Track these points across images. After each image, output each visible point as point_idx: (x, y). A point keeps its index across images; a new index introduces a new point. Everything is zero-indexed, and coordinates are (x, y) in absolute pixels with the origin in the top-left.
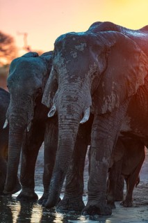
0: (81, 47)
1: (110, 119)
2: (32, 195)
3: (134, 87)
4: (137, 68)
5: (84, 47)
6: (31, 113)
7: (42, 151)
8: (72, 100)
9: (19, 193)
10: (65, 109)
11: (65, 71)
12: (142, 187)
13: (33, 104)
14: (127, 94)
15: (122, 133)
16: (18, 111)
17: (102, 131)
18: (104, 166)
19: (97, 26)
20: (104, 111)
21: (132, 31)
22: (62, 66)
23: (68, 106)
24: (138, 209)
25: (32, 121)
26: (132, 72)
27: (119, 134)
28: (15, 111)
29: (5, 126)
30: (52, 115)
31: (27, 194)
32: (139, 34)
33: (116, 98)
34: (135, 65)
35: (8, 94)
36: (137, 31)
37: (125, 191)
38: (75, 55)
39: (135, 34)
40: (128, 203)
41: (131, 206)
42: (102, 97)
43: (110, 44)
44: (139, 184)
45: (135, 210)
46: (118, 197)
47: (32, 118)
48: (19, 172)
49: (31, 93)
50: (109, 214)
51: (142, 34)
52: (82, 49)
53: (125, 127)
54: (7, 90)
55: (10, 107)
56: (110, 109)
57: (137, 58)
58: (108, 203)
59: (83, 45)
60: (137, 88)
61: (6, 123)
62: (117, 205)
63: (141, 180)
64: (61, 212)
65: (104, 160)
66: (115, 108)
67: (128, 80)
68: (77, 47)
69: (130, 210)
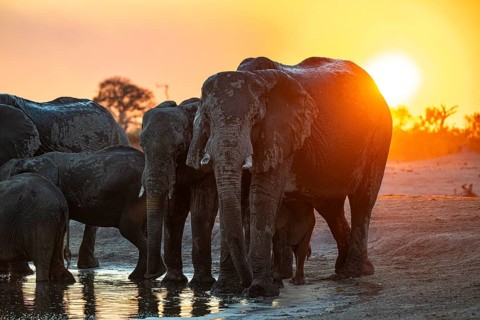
0: (239, 84)
1: (273, 177)
2: (179, 278)
3: (300, 139)
4: (303, 115)
5: (242, 84)
6: (172, 176)
7: (188, 224)
8: (231, 145)
9: (163, 276)
10: (223, 157)
11: (220, 111)
12: (316, 260)
13: (173, 166)
14: (292, 147)
15: (287, 194)
16: (157, 174)
17: (264, 194)
18: (267, 235)
19: (249, 63)
20: (266, 168)
21: (290, 67)
22: (215, 107)
23: (227, 154)
24: (312, 286)
25: (175, 186)
26: (297, 120)
27: (284, 196)
28: (152, 175)
29: (141, 194)
30: (206, 163)
31: (173, 277)
32: (299, 71)
33: (279, 152)
34: (300, 111)
35: (142, 155)
36: (295, 67)
37: (294, 266)
38: (231, 93)
39: (294, 71)
40: (299, 280)
41: (303, 284)
42: (263, 151)
43: (270, 86)
44: (312, 257)
45: (308, 288)
46: (287, 273)
47: (173, 182)
48: (162, 252)
49: (170, 151)
50: (275, 295)
51: (303, 70)
52: (240, 86)
53: (290, 187)
54: (140, 149)
55: (146, 171)
56: (274, 165)
57: (302, 102)
58: (275, 281)
59: (240, 82)
60: (303, 140)
61: (142, 189)
62: (286, 283)
63: (313, 252)
64: (217, 296)
65: (267, 229)
66: (279, 164)
67: (292, 130)
68: (233, 84)
69: (302, 287)
